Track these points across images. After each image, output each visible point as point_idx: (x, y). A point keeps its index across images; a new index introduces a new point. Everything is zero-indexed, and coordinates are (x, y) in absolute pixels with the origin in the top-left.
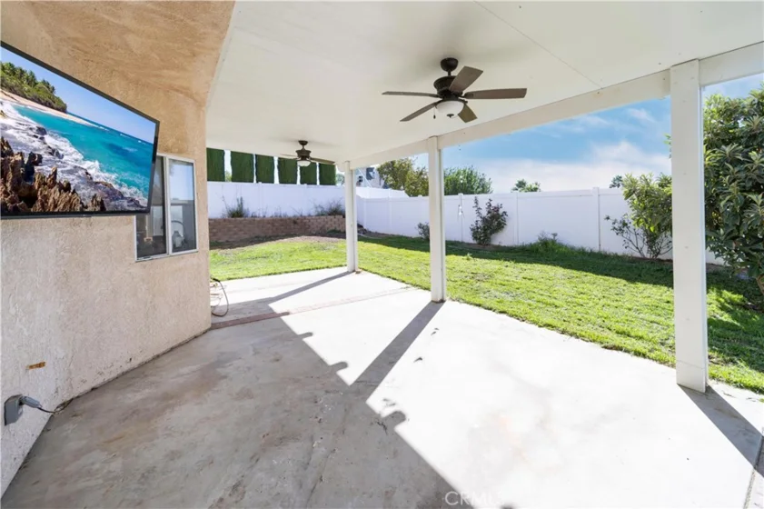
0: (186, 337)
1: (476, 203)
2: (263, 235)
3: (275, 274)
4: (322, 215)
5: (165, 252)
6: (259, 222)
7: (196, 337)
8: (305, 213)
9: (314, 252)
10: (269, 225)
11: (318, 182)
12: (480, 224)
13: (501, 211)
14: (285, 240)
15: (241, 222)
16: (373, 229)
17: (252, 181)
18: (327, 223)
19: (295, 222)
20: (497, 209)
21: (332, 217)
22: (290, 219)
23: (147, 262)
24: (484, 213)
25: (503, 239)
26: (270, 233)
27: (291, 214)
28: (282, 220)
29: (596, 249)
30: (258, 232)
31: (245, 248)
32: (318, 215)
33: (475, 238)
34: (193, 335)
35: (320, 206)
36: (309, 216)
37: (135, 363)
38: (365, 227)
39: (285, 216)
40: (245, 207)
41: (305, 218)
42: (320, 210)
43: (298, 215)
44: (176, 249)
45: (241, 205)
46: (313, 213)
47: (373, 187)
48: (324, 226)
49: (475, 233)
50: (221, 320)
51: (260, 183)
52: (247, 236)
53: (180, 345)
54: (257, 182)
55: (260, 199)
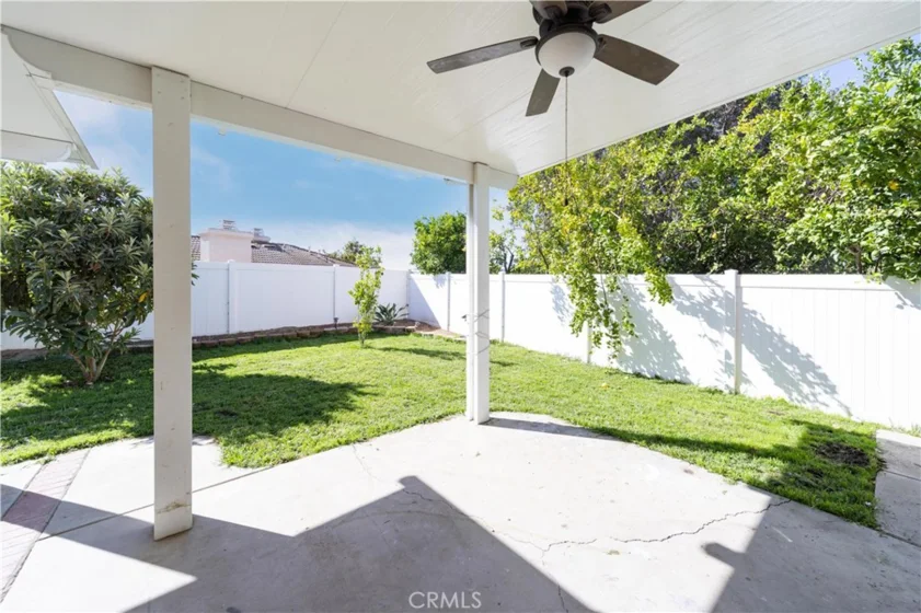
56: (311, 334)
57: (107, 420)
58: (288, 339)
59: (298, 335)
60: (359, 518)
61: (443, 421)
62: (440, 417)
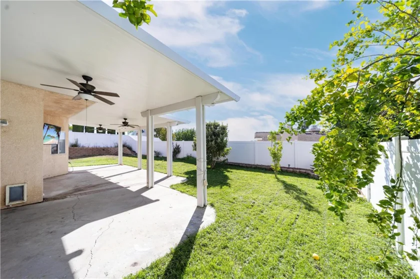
4: (117, 147)
5: (57, 153)
6: (86, 149)
7: (64, 174)
8: (109, 146)
10: (91, 151)
13: (179, 147)
14: (98, 156)
15: (76, 149)
17: (83, 132)
19: (104, 150)
22: (101, 148)
23: (53, 155)
24: (175, 147)
25: (180, 156)
26: (91, 154)
27: (102, 146)
28: (97, 148)
30: (85, 153)
32: (115, 147)
35: (117, 143)
37: (50, 177)
38: (136, 152)
39: (99, 147)
41: (109, 148)
42: (116, 145)
43: (105, 147)
44: (60, 153)
45: (77, 142)
46: (113, 146)
50: (70, 173)
51: (87, 133)
52: (79, 155)
53: (60, 175)
54: (86, 132)
55: (86, 140)
58: (266, 169)
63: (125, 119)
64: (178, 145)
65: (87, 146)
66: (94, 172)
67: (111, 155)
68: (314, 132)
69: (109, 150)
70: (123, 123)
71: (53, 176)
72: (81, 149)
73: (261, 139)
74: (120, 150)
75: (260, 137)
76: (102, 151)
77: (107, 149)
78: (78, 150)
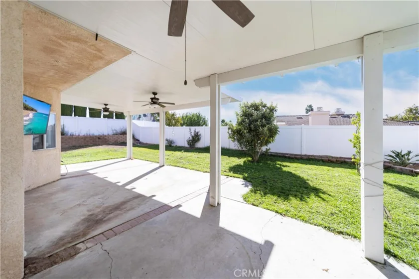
0: (50, 181)
1: (190, 130)
2: (79, 145)
3: (88, 162)
4: (116, 134)
5: (43, 148)
6: (75, 138)
7: (54, 182)
8: (106, 133)
9: (110, 152)
10: (82, 140)
11: (114, 117)
12: (191, 138)
13: (199, 134)
14: (93, 147)
15: (63, 138)
16: (145, 142)
17: (71, 115)
18: (119, 139)
19: (99, 138)
20: (198, 133)
21: (122, 136)
22: (96, 136)
23: (36, 151)
24: (193, 134)
25: (200, 145)
26: (83, 144)
27: (96, 134)
28: (90, 137)
29: (228, 147)
30: (74, 143)
31: (67, 152)
32: (114, 134)
33: (189, 144)
34: (53, 180)
35: (115, 130)
36: (108, 135)
37: (30, 188)
38: (141, 141)
39: (93, 135)
40: (66, 130)
41: (105, 136)
42: (115, 132)
43: (101, 134)
44: (47, 148)
45: (63, 129)
46: (111, 133)
47: (147, 120)
48: (117, 140)
49: (188, 142)
50: (63, 177)
51: (77, 117)
52: (67, 146)
53: (47, 184)
54: (75, 116)
55: (76, 126)
56: (336, 161)
57: (244, 172)
58: (323, 161)
59: (329, 160)
60: (235, 238)
61: (340, 237)
62: (341, 233)
63: (155, 94)
64: (197, 131)
65: (77, 134)
66: (101, 173)
67: (109, 144)
68: (339, 115)
69: (105, 139)
70: (152, 99)
71: (36, 186)
72: (69, 138)
73: (284, 123)
74: (130, 139)
75: (282, 122)
76: (97, 139)
77: (103, 138)
78: (66, 140)
